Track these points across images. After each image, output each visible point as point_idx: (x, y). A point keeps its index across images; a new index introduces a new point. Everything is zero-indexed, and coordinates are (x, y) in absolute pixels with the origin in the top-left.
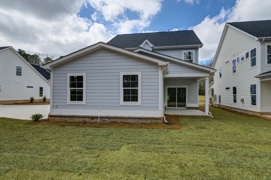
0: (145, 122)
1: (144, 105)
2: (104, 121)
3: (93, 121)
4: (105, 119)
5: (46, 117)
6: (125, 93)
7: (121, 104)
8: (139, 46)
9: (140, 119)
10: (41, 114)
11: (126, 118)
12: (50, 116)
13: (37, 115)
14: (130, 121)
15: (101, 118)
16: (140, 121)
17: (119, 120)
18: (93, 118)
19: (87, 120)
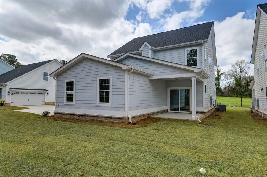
0: (114, 121)
1: (114, 106)
2: (86, 118)
3: (79, 118)
4: (87, 117)
5: (52, 114)
6: (101, 95)
7: (98, 105)
8: (139, 49)
9: (111, 118)
10: (49, 111)
11: (100, 117)
12: (55, 113)
13: (45, 112)
14: (103, 119)
15: (84, 116)
16: (111, 120)
17: (96, 119)
18: (79, 116)
19: (75, 117)
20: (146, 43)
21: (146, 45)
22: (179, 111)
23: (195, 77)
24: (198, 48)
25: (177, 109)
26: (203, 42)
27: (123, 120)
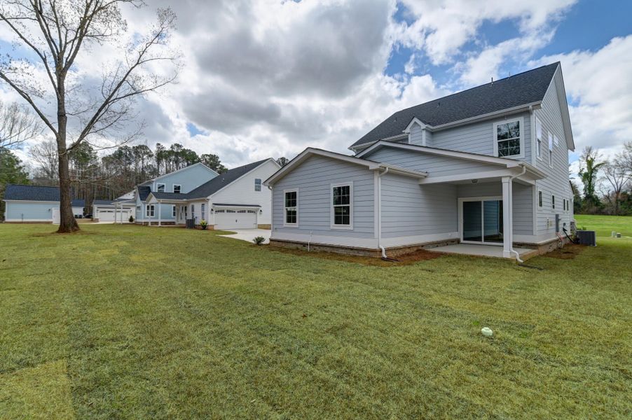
0: (357, 254)
1: (356, 230)
3: (304, 248)
4: (316, 248)
5: (267, 242)
6: (336, 213)
7: (332, 227)
8: (403, 131)
9: (352, 249)
10: (263, 237)
11: (336, 247)
12: (271, 240)
13: (258, 238)
14: (340, 251)
15: (311, 245)
16: (352, 253)
17: (328, 250)
18: (305, 245)
19: (300, 247)
20: (415, 120)
21: (415, 123)
22: (483, 242)
23: (511, 177)
24: (521, 120)
25: (479, 239)
26: (531, 107)
27: (372, 254)
